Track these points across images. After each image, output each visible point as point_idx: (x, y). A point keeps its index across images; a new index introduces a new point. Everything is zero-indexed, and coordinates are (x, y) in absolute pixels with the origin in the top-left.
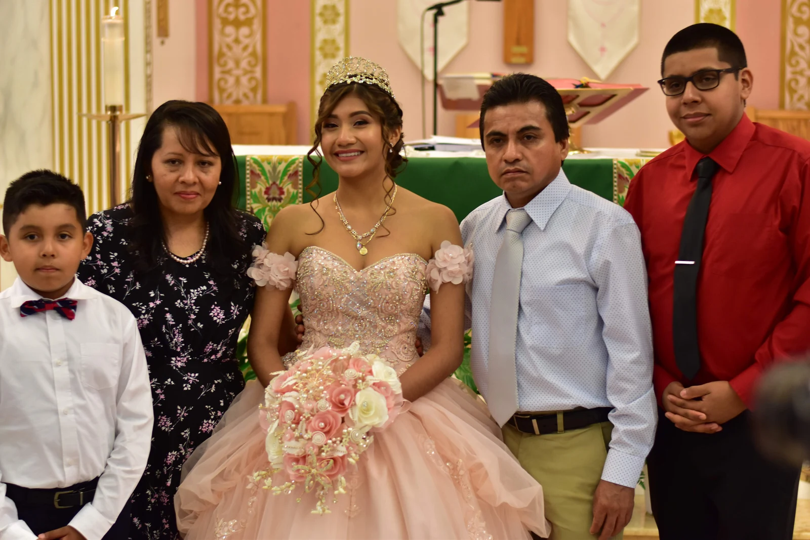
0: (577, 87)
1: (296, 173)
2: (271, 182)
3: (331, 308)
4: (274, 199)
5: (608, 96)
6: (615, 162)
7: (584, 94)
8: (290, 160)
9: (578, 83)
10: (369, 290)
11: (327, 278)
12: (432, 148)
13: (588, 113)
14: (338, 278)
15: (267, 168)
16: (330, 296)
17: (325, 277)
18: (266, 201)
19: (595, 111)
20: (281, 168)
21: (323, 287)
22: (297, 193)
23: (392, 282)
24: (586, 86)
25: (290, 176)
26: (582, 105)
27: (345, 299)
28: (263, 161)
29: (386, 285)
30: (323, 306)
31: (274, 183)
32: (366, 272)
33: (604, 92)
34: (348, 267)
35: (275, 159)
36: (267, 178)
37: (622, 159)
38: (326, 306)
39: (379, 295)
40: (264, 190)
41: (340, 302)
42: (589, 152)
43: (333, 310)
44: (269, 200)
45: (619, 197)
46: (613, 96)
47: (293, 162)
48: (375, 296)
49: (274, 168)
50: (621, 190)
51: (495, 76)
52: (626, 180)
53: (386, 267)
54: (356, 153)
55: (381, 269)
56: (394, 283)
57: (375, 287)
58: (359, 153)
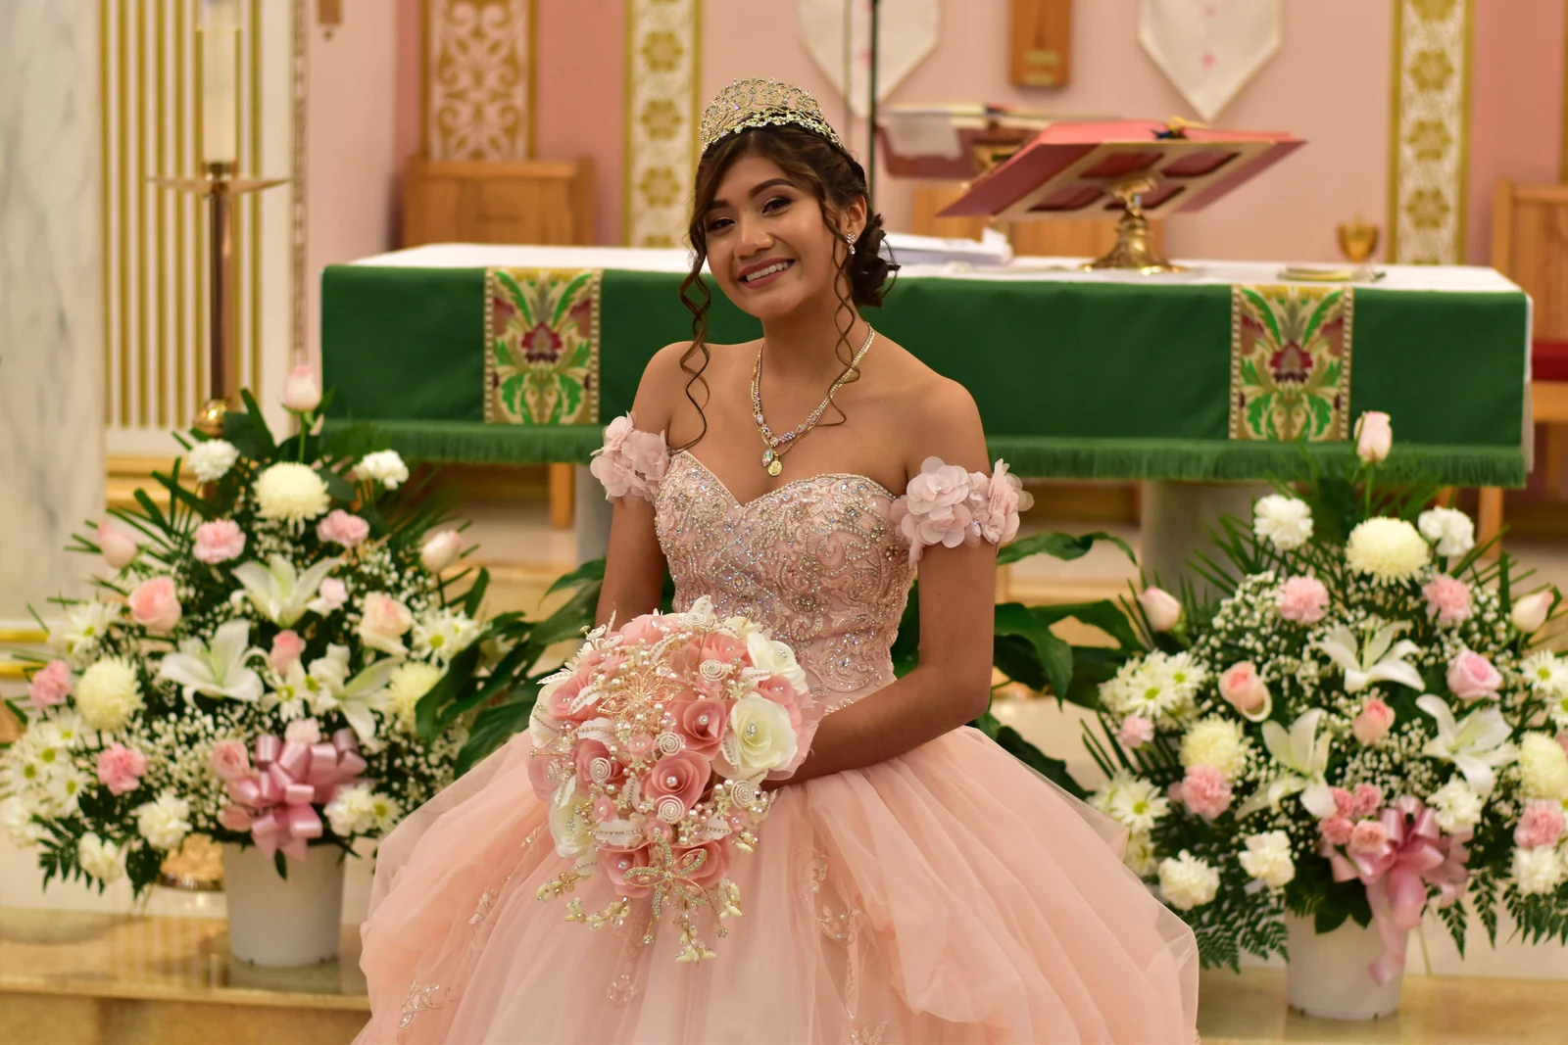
0: (1161, 136)
1: (586, 305)
2: (535, 323)
4: (541, 356)
5: (1222, 156)
6: (1236, 291)
7: (1175, 152)
8: (575, 278)
9: (1162, 130)
13: (1180, 190)
14: (702, 516)
15: (529, 293)
18: (526, 361)
19: (1195, 186)
20: (556, 293)
22: (589, 345)
24: (1178, 134)
25: (575, 311)
26: (1169, 173)
28: (520, 278)
29: (785, 535)
31: (542, 325)
32: (756, 507)
33: (1215, 147)
34: (728, 498)
35: (543, 276)
36: (526, 315)
37: (1250, 285)
39: (773, 554)
40: (520, 337)
42: (1182, 269)
44: (531, 358)
45: (1242, 361)
46: (1233, 156)
47: (580, 282)
48: (766, 556)
49: (543, 294)
50: (1248, 349)
51: (991, 110)
52: (1258, 329)
53: (791, 500)
54: (780, 267)
55: (782, 502)
56: (800, 530)
57: (766, 539)
58: (786, 265)
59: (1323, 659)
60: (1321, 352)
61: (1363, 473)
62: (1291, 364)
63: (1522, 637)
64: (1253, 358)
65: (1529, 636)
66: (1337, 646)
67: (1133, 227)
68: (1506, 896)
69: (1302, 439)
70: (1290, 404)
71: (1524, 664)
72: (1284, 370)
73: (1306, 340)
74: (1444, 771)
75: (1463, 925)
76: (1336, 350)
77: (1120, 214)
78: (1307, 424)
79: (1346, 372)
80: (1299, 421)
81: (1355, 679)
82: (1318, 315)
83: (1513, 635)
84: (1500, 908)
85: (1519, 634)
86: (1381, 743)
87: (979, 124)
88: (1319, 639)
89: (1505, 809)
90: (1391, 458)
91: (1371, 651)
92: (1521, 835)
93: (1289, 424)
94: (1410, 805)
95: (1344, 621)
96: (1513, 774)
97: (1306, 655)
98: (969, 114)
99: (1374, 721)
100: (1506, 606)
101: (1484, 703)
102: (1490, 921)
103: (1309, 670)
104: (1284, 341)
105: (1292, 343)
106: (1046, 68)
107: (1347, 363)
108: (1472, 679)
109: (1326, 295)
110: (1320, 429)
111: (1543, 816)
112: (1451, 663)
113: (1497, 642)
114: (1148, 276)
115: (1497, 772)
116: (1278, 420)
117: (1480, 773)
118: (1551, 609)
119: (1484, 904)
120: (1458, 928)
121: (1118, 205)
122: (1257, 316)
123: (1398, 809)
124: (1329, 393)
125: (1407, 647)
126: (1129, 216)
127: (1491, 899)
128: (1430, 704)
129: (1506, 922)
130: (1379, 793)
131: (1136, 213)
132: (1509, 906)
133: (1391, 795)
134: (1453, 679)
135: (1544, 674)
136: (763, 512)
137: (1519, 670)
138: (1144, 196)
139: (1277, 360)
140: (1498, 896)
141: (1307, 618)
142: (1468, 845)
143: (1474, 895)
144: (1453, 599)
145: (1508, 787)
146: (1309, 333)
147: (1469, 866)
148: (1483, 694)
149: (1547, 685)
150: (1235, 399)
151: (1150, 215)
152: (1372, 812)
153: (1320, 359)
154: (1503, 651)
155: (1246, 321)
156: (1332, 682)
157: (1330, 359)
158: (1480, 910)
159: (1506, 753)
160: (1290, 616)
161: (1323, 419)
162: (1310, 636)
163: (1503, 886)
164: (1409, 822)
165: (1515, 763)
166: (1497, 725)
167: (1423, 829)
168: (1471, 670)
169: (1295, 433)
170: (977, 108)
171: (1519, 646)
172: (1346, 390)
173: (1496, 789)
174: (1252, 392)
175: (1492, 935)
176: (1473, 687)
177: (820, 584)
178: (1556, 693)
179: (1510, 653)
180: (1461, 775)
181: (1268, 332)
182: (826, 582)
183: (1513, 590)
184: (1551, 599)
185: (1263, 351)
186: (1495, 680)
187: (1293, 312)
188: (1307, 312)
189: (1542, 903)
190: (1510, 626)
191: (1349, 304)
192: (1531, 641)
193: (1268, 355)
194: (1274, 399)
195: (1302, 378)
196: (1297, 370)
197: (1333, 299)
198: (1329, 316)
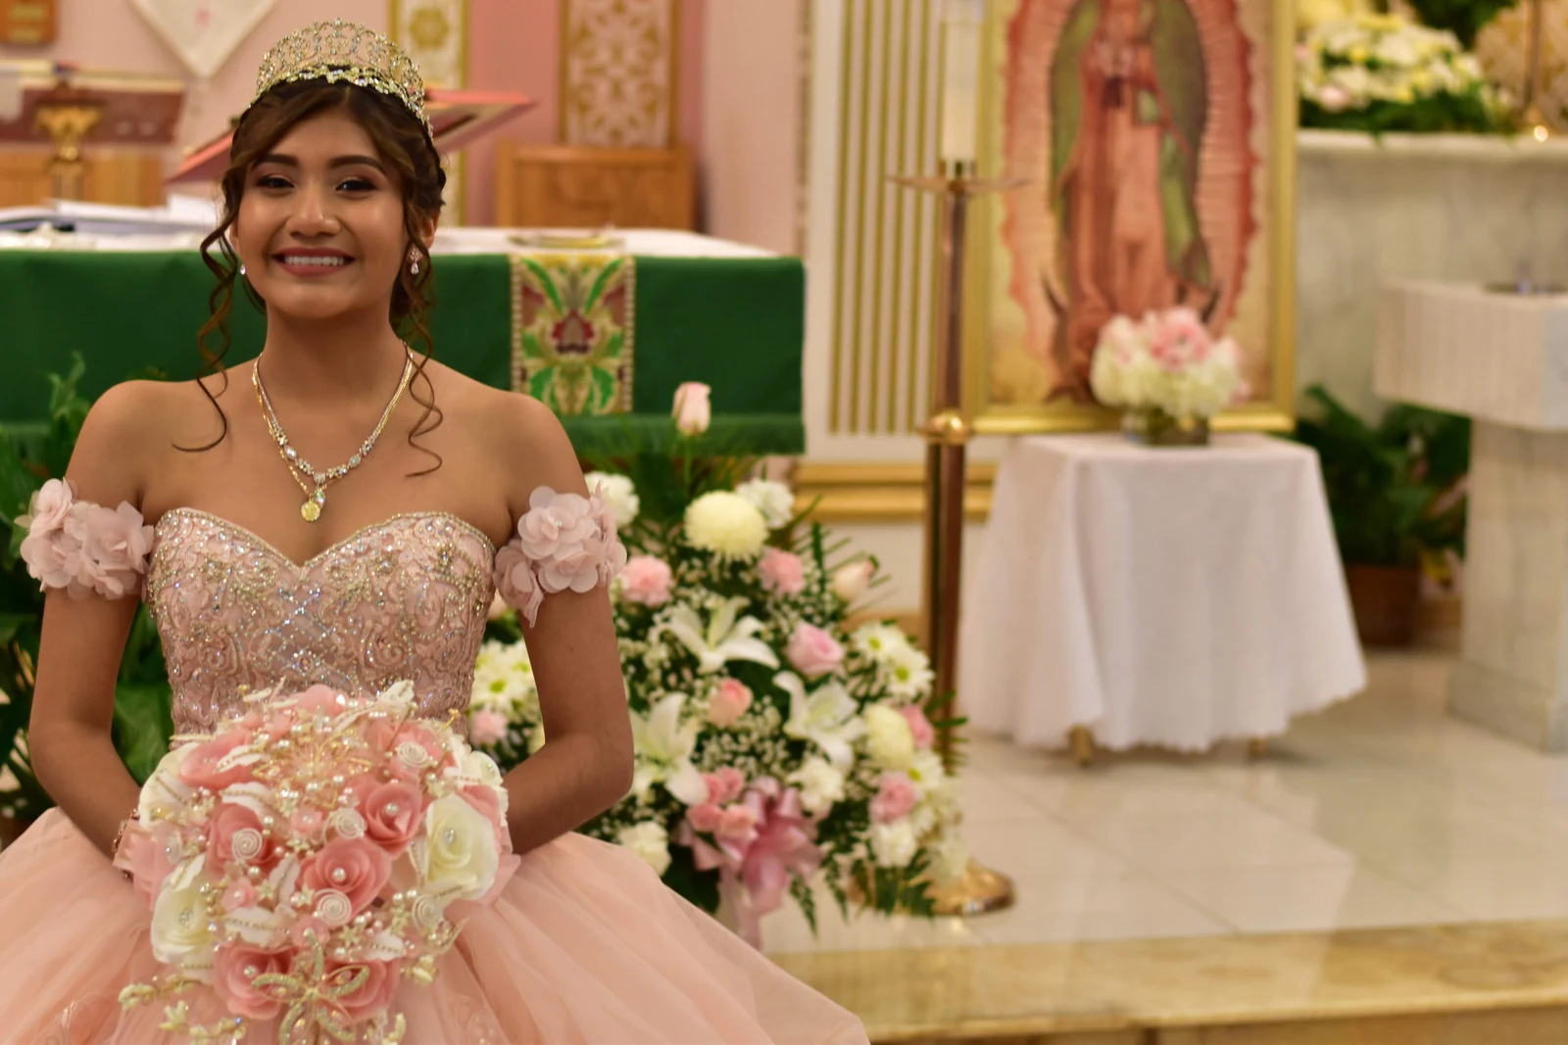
3: (235, 665)
5: (455, 118)
6: (515, 262)
10: (329, 612)
11: (219, 588)
12: (69, 229)
14: (247, 585)
16: (229, 634)
17: (213, 587)
21: (209, 611)
23: (389, 584)
27: (268, 639)
29: (374, 593)
30: (214, 660)
32: (321, 565)
33: (450, 111)
34: (277, 558)
37: (527, 253)
38: (221, 661)
39: (355, 621)
41: (255, 648)
43: (240, 669)
45: (523, 333)
46: (467, 119)
48: (346, 625)
50: (528, 320)
51: (62, 69)
52: (539, 299)
53: (369, 549)
54: (335, 261)
55: (358, 554)
56: (392, 587)
57: (345, 603)
58: (341, 261)
59: (668, 639)
60: (603, 323)
61: (682, 446)
62: (572, 335)
63: (842, 606)
64: (533, 330)
66: (682, 624)
69: (586, 413)
70: (572, 376)
71: (857, 635)
72: (567, 341)
73: (588, 310)
74: (798, 750)
76: (618, 319)
78: (590, 398)
79: (629, 342)
80: (582, 394)
81: (712, 658)
82: (599, 285)
83: (835, 605)
85: (840, 603)
86: (737, 725)
88: (666, 620)
90: (712, 430)
91: (717, 628)
92: (876, 808)
93: (572, 398)
94: (769, 786)
95: (687, 600)
96: (868, 746)
97: (654, 635)
99: (732, 701)
100: (825, 577)
101: (829, 677)
103: (656, 654)
104: (565, 311)
105: (574, 314)
106: (32, 24)
107: (630, 333)
108: (819, 654)
109: (607, 263)
110: (604, 401)
111: (904, 789)
112: (789, 638)
115: (853, 745)
116: (561, 394)
117: (838, 747)
118: (870, 576)
119: (833, 881)
120: (806, 908)
122: (537, 286)
123: (760, 791)
124: (612, 364)
125: (751, 624)
127: (838, 876)
128: (786, 681)
130: (738, 775)
132: (856, 883)
133: (749, 778)
134: (795, 654)
135: (875, 644)
136: (334, 568)
139: (559, 330)
140: (844, 872)
141: (653, 599)
142: (825, 822)
143: (822, 874)
144: (791, 572)
146: (590, 303)
148: (828, 667)
149: (881, 655)
150: (516, 374)
152: (734, 796)
153: (603, 332)
155: (527, 291)
156: (684, 663)
157: (612, 329)
158: (829, 887)
159: (855, 728)
160: (636, 597)
161: (606, 392)
162: (657, 618)
164: (770, 805)
165: (868, 737)
166: (838, 699)
167: (786, 809)
168: (812, 643)
169: (578, 407)
172: (629, 361)
173: (853, 760)
174: (533, 365)
176: (819, 661)
177: (414, 651)
178: (890, 662)
180: (814, 749)
181: (549, 302)
182: (421, 649)
184: (869, 567)
185: (543, 323)
186: (835, 651)
187: (574, 280)
188: (588, 281)
190: (832, 596)
191: (631, 272)
193: (550, 327)
194: (557, 370)
195: (584, 349)
196: (579, 341)
197: (613, 268)
198: (610, 285)
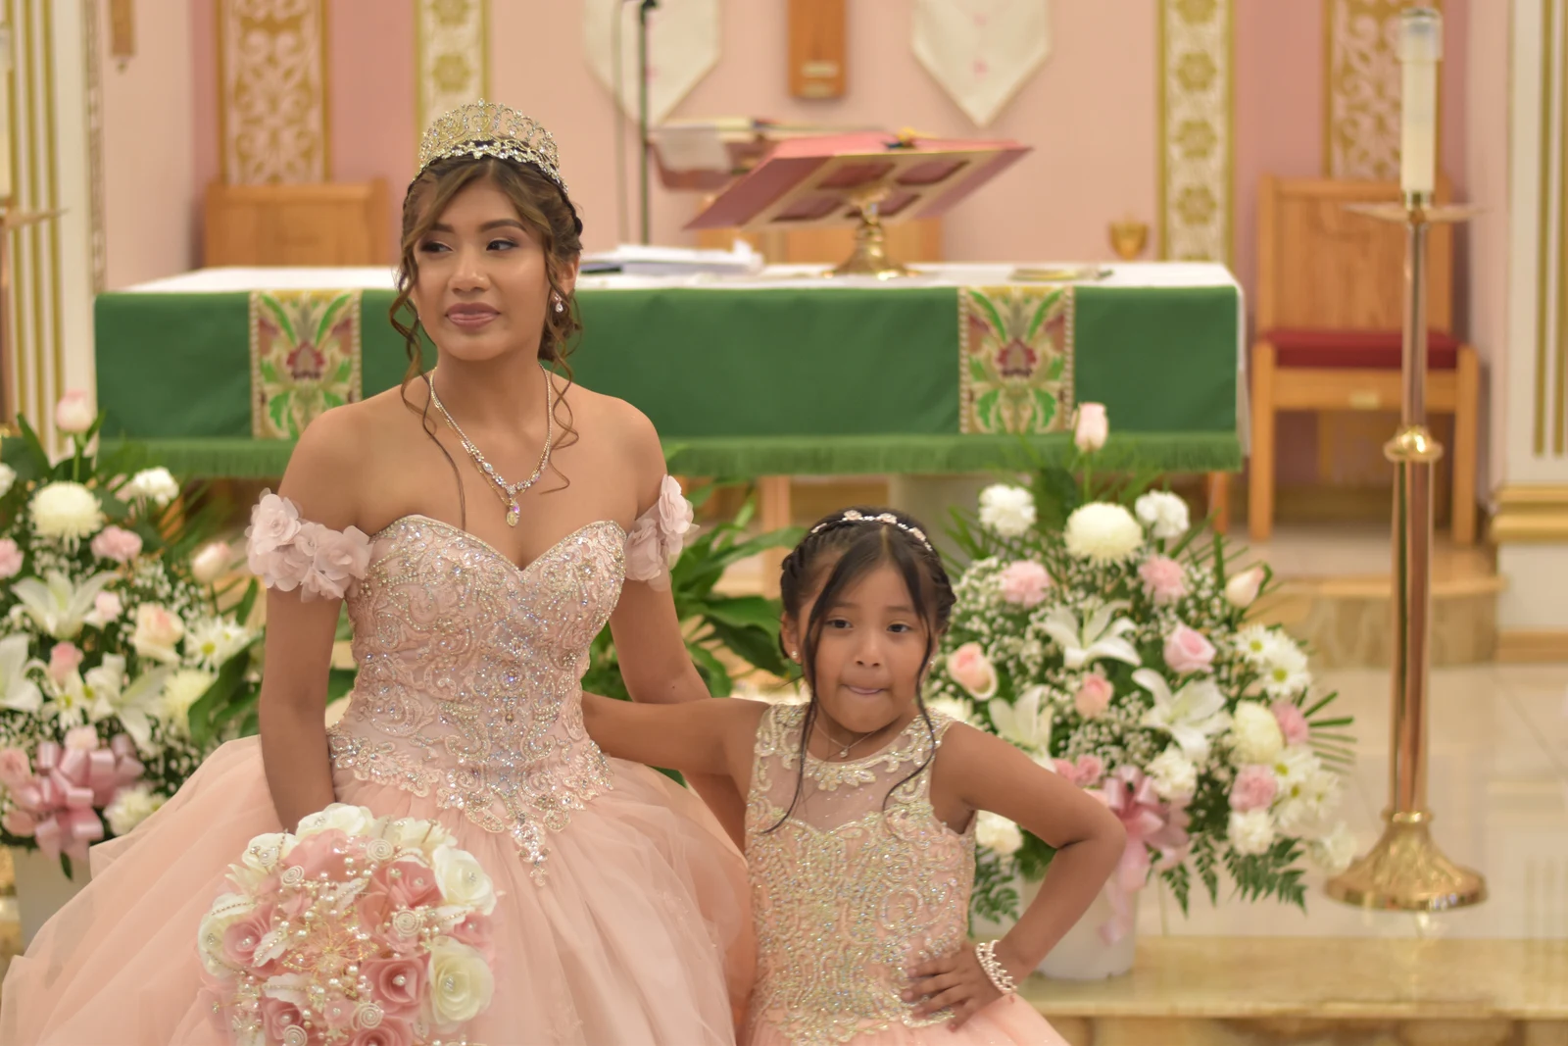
0: (892, 146)
1: (346, 324)
2: (298, 342)
3: (465, 649)
4: (306, 374)
5: (952, 164)
6: (962, 293)
7: (905, 160)
8: (335, 298)
9: (891, 140)
10: (545, 607)
11: (465, 590)
12: (615, 269)
13: (914, 198)
15: (291, 314)
17: (460, 589)
18: (291, 379)
19: (930, 193)
20: (318, 313)
21: (455, 608)
22: (350, 362)
24: (908, 144)
25: (336, 330)
26: (904, 181)
27: (496, 629)
28: (283, 300)
30: (448, 645)
31: (305, 344)
32: (538, 569)
33: (940, 157)
35: (305, 298)
36: (290, 334)
37: (977, 286)
38: (452, 646)
39: (563, 616)
40: (285, 356)
41: (486, 637)
42: (919, 273)
44: (296, 376)
45: (970, 359)
46: (962, 164)
47: (341, 302)
48: (554, 619)
49: (305, 314)
50: (975, 346)
51: (759, 124)
52: (985, 327)
53: (574, 557)
55: (565, 561)
57: (557, 601)
59: (1046, 639)
60: (1045, 349)
61: (1081, 461)
62: (1017, 359)
63: (1236, 613)
64: (980, 356)
65: (1243, 611)
66: (1059, 626)
67: (870, 234)
68: (1226, 856)
69: (1030, 432)
70: (1016, 398)
71: (1238, 638)
72: (1011, 366)
73: (1031, 337)
74: (1162, 741)
75: (1186, 886)
76: (1059, 345)
77: (856, 222)
78: (1034, 418)
79: (1069, 366)
80: (1026, 414)
81: (1075, 655)
82: (1040, 315)
83: (1227, 611)
84: (1221, 870)
85: (1233, 609)
86: (1101, 716)
87: (745, 137)
88: (1042, 619)
89: (1222, 775)
90: (1108, 446)
91: (1090, 631)
92: (1236, 799)
93: (1016, 417)
94: (1129, 773)
95: (1064, 602)
96: (1227, 741)
97: (1029, 635)
98: (735, 127)
99: (1093, 695)
100: (1221, 582)
101: (1200, 676)
102: (1211, 881)
103: (1032, 650)
104: (1009, 339)
105: (1017, 341)
106: (823, 80)
107: (1070, 358)
108: (1186, 653)
109: (1048, 294)
110: (1046, 421)
111: (1255, 780)
112: (1166, 638)
113: (1212, 617)
114: (885, 280)
115: (1212, 740)
116: (1006, 414)
117: (1193, 741)
118: (1263, 585)
119: (1205, 866)
120: (1182, 888)
121: (855, 214)
122: (983, 315)
123: (1119, 778)
124: (1053, 386)
125: (1125, 624)
126: (866, 224)
127: (1212, 861)
128: (1146, 678)
129: (1227, 882)
130: (1100, 764)
131: (872, 220)
132: (1230, 866)
133: (1112, 765)
134: (1169, 654)
135: (1256, 646)
137: (1232, 644)
138: (881, 204)
139: (1003, 356)
140: (1219, 857)
141: (1030, 600)
142: (1190, 809)
143: (1195, 857)
144: (1169, 579)
145: (1222, 754)
146: (1033, 330)
147: (1190, 830)
148: (1196, 667)
149: (1258, 657)
150: (964, 395)
151: (887, 222)
152: (1094, 780)
153: (1045, 357)
154: (1218, 626)
155: (973, 320)
156: (1054, 661)
157: (1053, 355)
158: (1202, 870)
159: (1220, 721)
160: (1013, 599)
161: (1049, 411)
162: (1033, 617)
163: (1222, 848)
164: (1130, 789)
165: (1228, 731)
166: (1211, 695)
167: (1142, 796)
168: (1186, 645)
169: (1023, 426)
170: (742, 122)
171: (1233, 621)
172: (1069, 384)
173: (1212, 756)
174: (980, 387)
175: (1214, 894)
176: (1186, 660)
178: (1268, 663)
179: (1224, 628)
180: (1177, 744)
181: (994, 331)
183: (1228, 568)
184: (1261, 575)
185: (990, 349)
186: (1208, 652)
187: (1017, 310)
188: (1031, 310)
189: (1259, 863)
190: (1224, 602)
191: (1070, 303)
192: (1246, 615)
193: (995, 353)
194: (1001, 393)
195: (1027, 373)
196: (1022, 366)
197: (1055, 297)
198: (1051, 314)
